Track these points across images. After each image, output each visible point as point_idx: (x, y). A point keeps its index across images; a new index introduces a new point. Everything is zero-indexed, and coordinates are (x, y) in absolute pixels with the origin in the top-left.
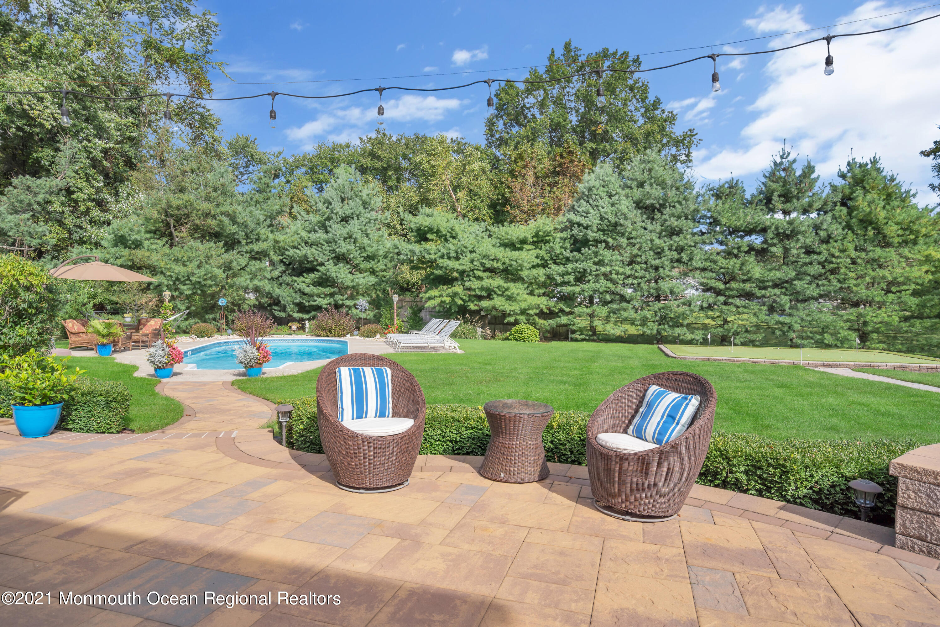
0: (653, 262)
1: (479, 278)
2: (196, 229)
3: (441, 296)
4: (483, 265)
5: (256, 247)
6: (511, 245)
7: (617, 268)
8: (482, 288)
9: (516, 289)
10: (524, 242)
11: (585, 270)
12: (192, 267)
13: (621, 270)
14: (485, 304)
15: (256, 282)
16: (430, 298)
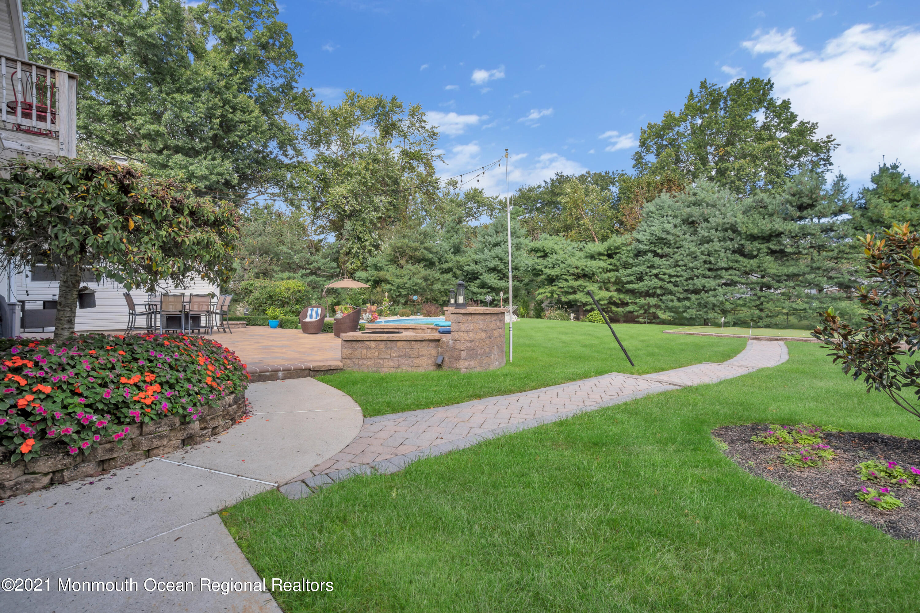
0: (691, 265)
1: (566, 280)
2: (411, 257)
3: (545, 292)
4: (568, 271)
5: (445, 266)
6: (592, 257)
7: (663, 270)
8: (568, 287)
9: (592, 287)
10: (600, 254)
11: (642, 273)
12: (405, 280)
13: (667, 271)
14: (571, 297)
15: (446, 287)
16: (539, 294)
